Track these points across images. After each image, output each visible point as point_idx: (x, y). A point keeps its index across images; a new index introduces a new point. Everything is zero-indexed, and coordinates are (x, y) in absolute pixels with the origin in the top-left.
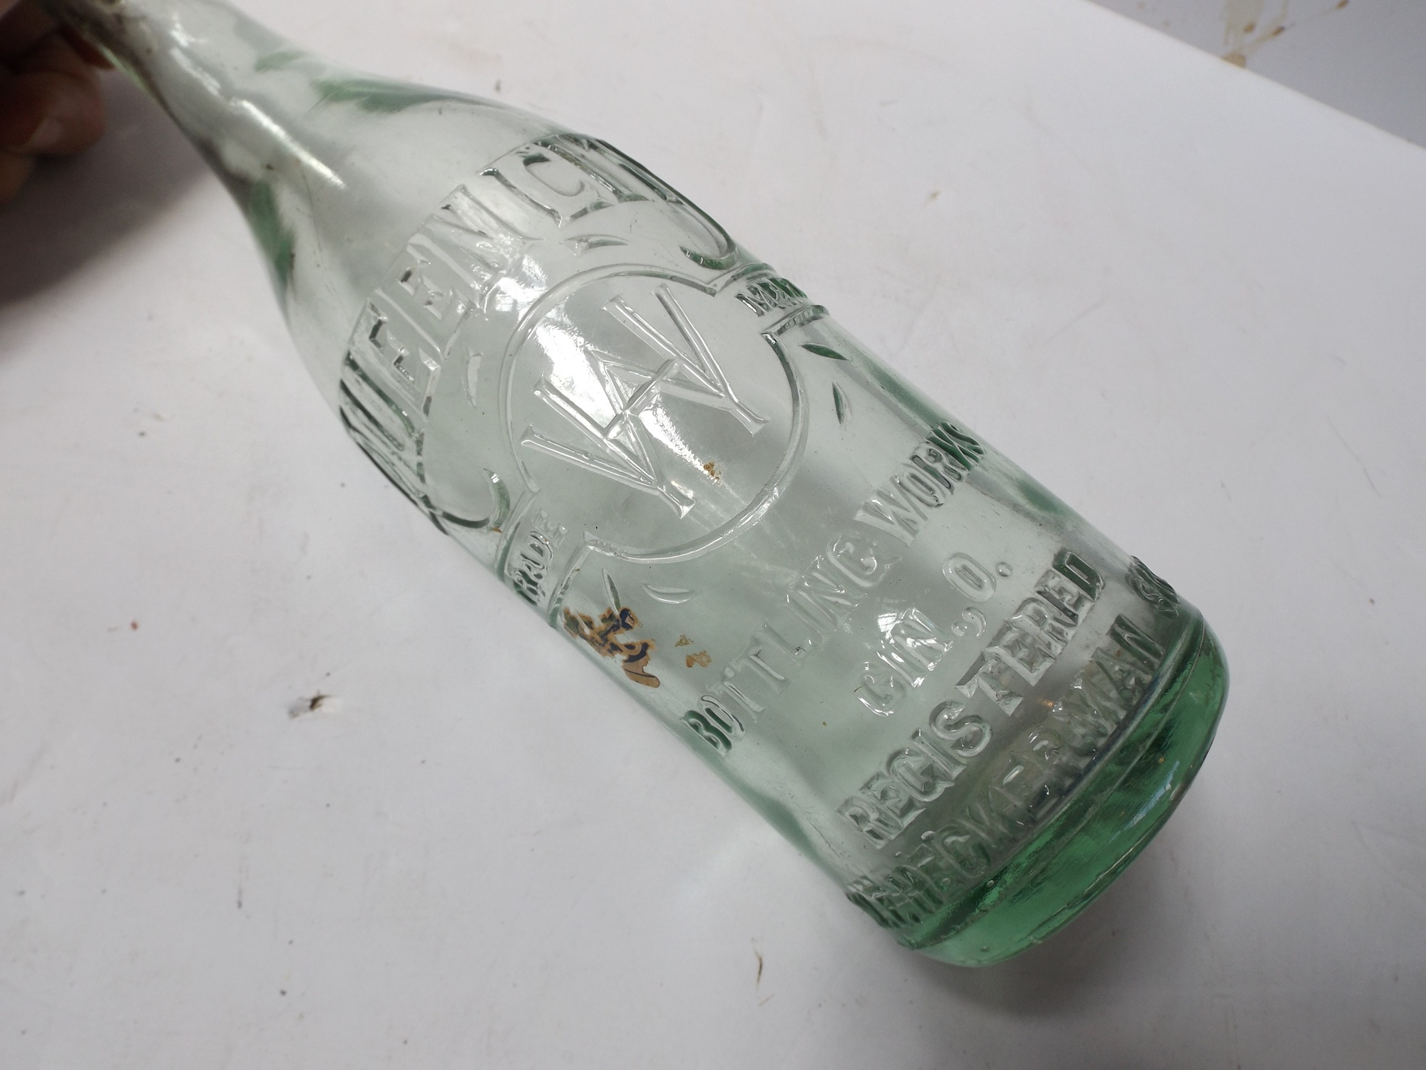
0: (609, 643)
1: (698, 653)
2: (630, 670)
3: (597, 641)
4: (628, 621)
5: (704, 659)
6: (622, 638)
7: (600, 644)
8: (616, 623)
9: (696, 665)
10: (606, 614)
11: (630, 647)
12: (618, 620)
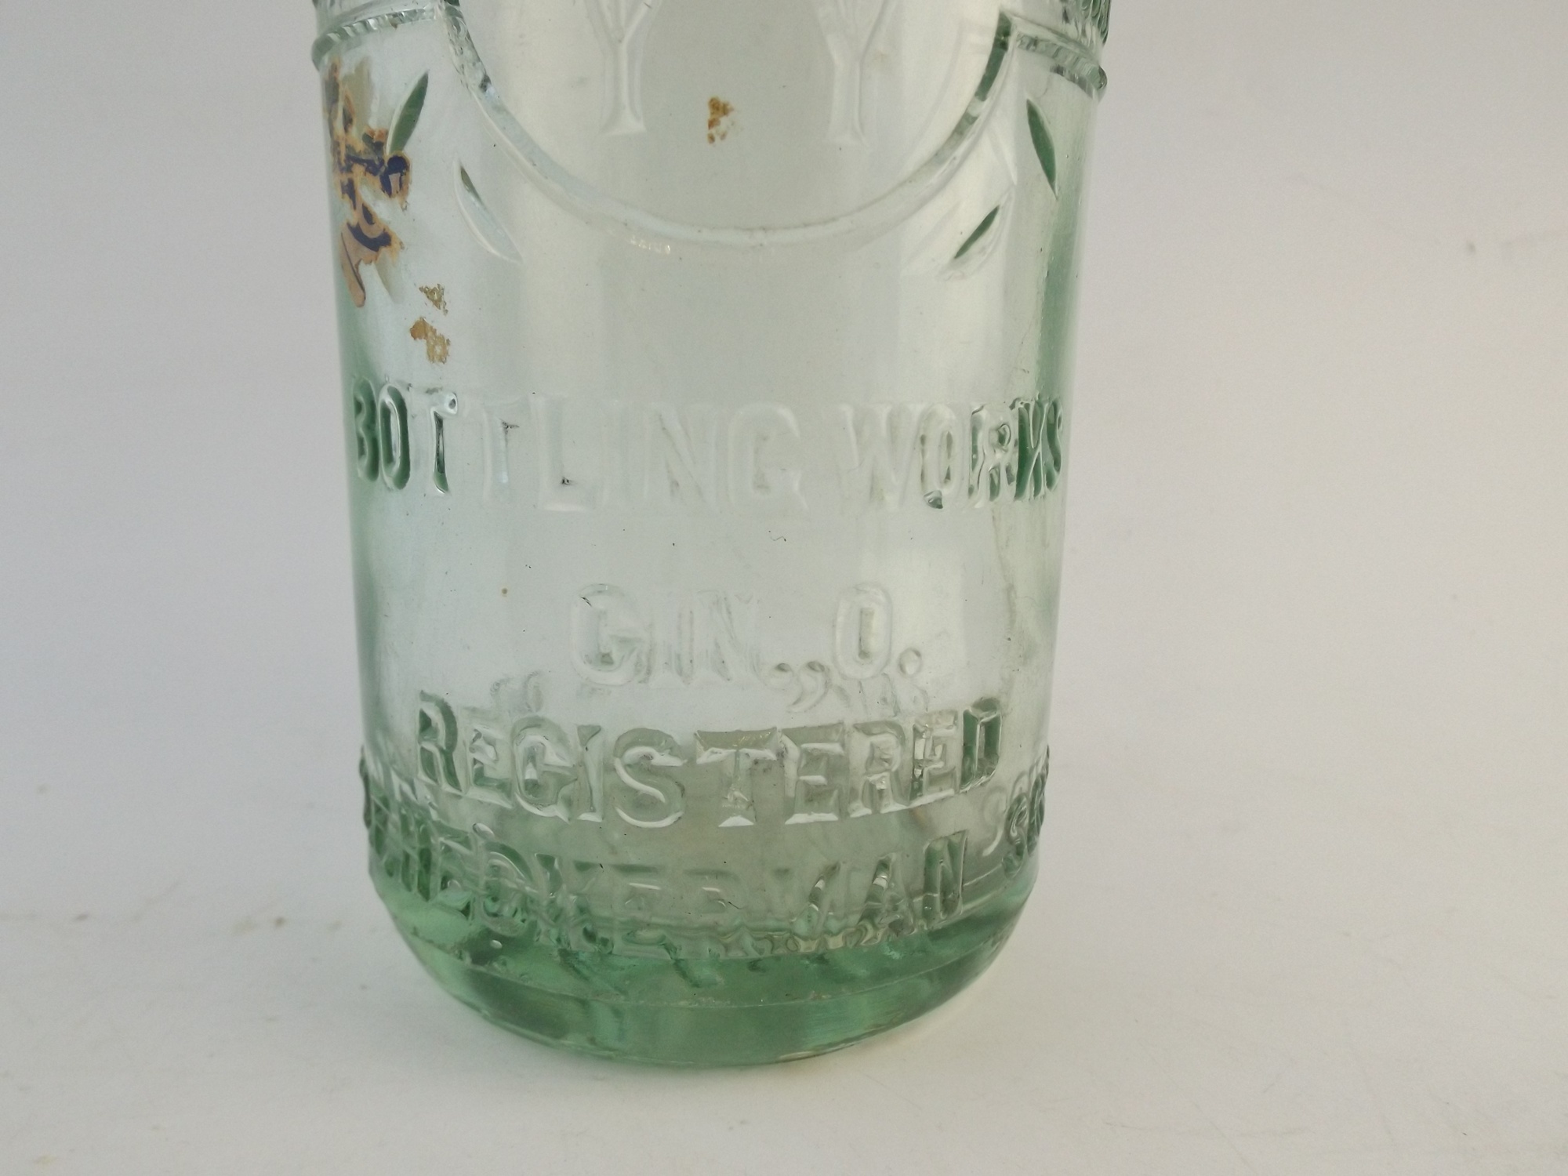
0: (350, 176)
1: (438, 333)
2: (346, 243)
3: (339, 153)
4: (394, 178)
5: (438, 350)
6: (369, 191)
7: (340, 163)
8: (377, 163)
9: (422, 344)
10: (377, 133)
11: (368, 216)
12: (382, 162)
